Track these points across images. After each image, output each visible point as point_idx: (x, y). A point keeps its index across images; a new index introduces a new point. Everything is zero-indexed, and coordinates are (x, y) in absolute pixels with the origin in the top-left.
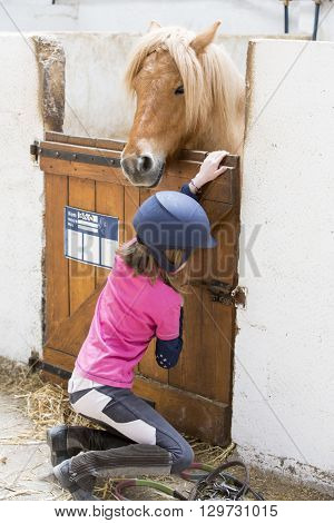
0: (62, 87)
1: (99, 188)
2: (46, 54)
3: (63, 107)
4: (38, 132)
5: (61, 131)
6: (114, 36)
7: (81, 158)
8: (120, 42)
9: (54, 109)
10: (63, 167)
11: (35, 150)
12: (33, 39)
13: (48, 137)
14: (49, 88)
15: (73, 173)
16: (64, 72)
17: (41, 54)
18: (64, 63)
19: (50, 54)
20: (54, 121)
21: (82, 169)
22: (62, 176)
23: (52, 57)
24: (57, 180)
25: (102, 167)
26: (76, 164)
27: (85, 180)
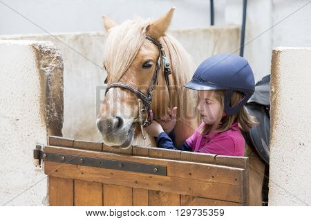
0: (61, 92)
1: (107, 191)
2: (46, 62)
3: (62, 112)
4: (42, 137)
5: (61, 135)
6: (77, 38)
7: (88, 162)
8: (82, 42)
9: (55, 114)
10: (69, 171)
11: (38, 154)
12: (33, 46)
13: (52, 142)
14: (51, 93)
15: (80, 176)
16: (62, 78)
17: (42, 62)
18: (62, 69)
19: (50, 61)
20: (55, 126)
21: (88, 173)
22: (67, 180)
23: (53, 64)
24: (62, 183)
25: (110, 171)
26: (83, 168)
27: (91, 184)
